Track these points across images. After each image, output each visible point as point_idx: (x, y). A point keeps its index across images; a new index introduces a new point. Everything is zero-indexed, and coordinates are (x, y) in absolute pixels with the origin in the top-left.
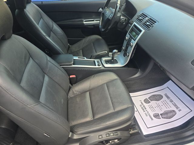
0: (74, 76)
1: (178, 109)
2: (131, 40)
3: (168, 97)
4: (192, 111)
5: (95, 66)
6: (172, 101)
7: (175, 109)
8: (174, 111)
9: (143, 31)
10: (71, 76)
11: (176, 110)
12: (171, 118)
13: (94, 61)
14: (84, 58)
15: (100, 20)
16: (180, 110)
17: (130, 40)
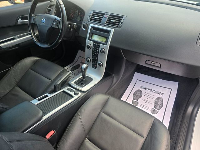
0: (52, 132)
1: (161, 94)
2: (99, 46)
3: (145, 89)
4: (172, 89)
5: (72, 97)
6: (151, 90)
7: (158, 96)
8: (159, 98)
9: (112, 30)
10: (48, 136)
11: (160, 96)
12: (163, 105)
13: (64, 91)
14: (47, 96)
15: (30, 34)
16: (163, 94)
17: (97, 46)
